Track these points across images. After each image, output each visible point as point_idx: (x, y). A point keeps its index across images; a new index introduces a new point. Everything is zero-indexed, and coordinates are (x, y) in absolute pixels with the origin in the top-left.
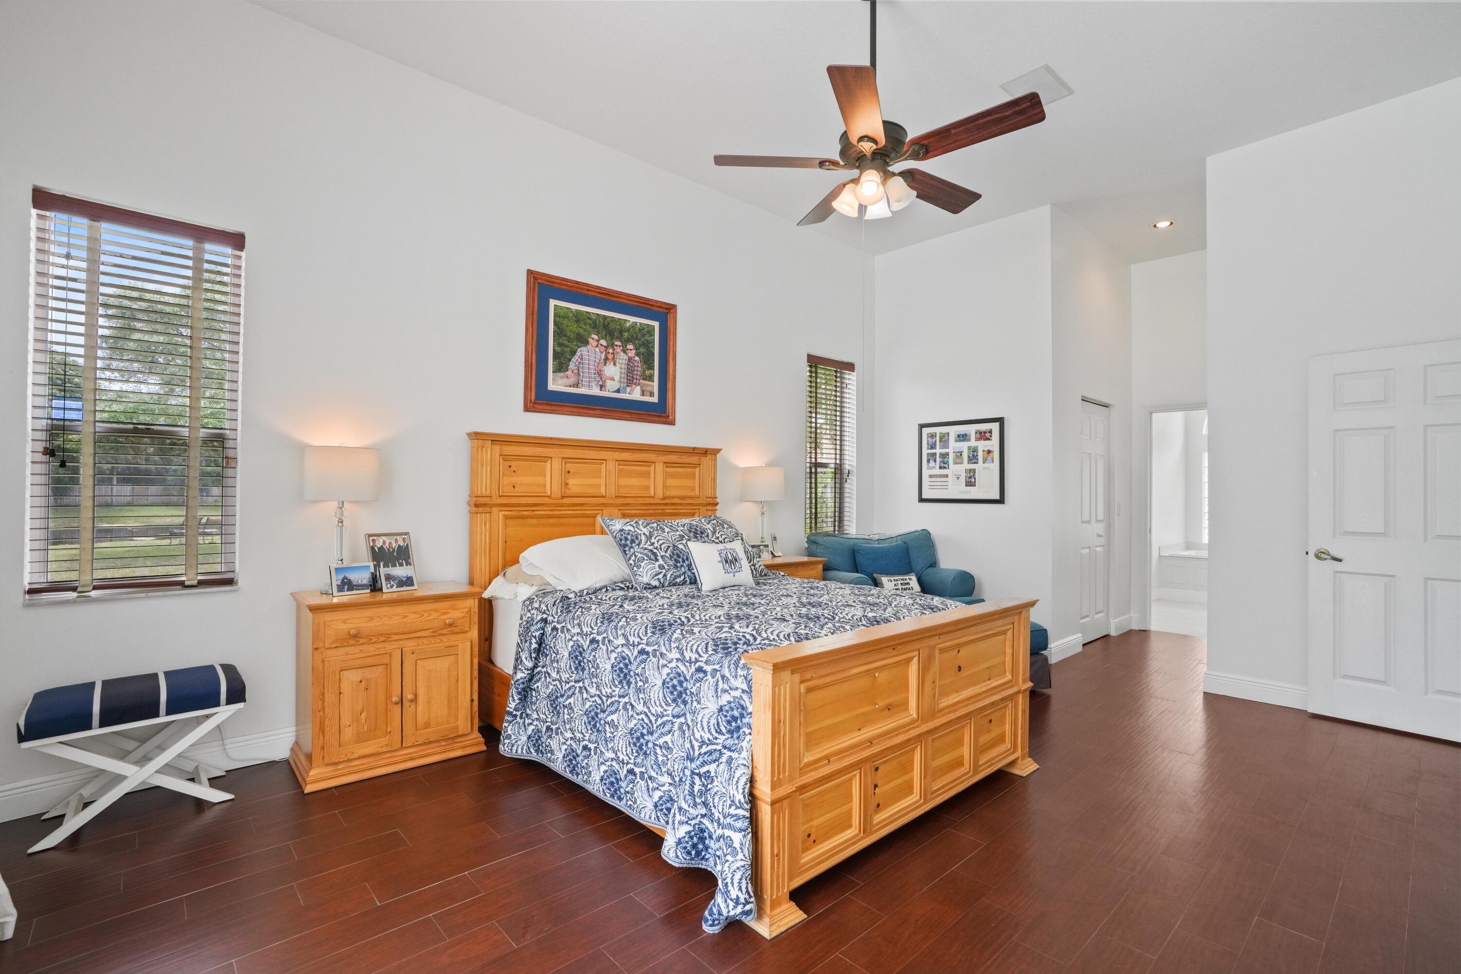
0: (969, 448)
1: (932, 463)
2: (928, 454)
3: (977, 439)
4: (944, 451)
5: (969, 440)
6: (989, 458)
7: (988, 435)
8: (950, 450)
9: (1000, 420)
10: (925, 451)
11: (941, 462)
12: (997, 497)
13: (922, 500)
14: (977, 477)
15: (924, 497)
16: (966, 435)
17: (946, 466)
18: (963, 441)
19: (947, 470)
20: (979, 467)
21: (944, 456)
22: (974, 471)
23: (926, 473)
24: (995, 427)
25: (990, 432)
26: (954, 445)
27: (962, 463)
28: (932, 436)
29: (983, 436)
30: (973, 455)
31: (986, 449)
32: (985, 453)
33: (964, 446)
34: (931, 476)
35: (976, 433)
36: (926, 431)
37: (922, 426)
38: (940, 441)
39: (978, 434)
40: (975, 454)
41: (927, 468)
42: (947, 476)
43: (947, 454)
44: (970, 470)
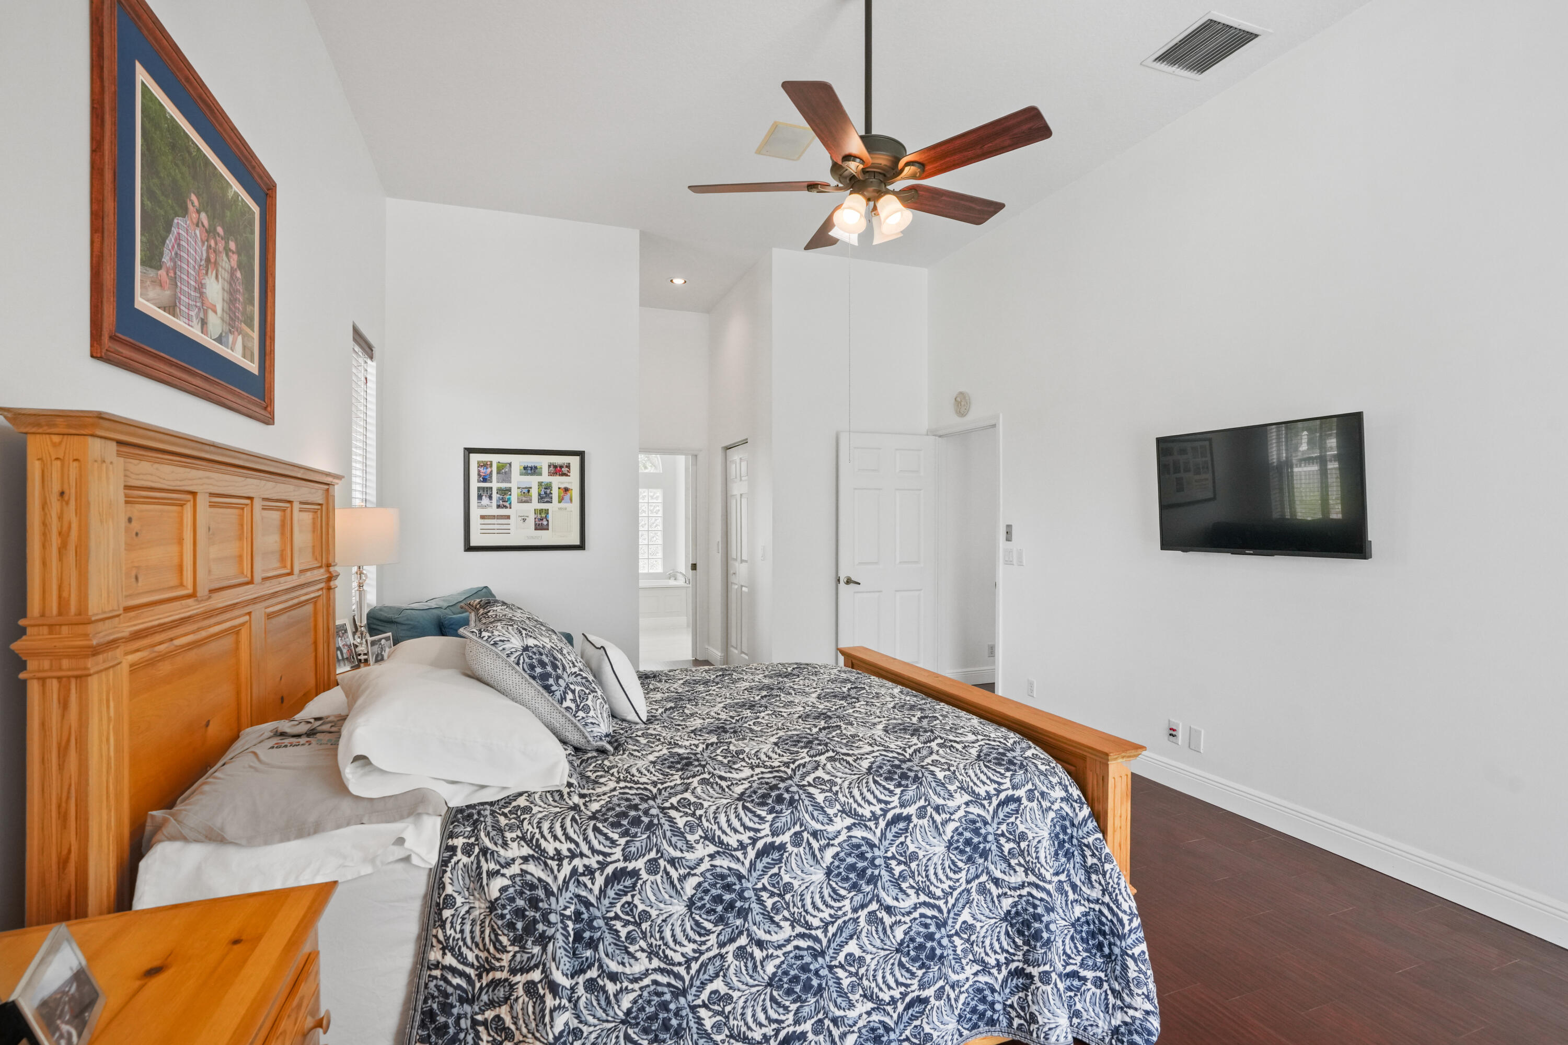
0: (540, 484)
1: (485, 501)
2: (479, 488)
3: (551, 474)
4: (504, 485)
5: (540, 474)
6: (567, 497)
7: (565, 470)
8: (514, 485)
9: (581, 454)
10: (475, 484)
11: (499, 499)
12: (578, 543)
13: (469, 548)
14: (550, 518)
15: (473, 544)
16: (536, 468)
17: (507, 504)
18: (532, 474)
19: (508, 510)
20: (553, 507)
21: (504, 492)
22: (547, 511)
23: (475, 512)
24: (575, 461)
25: (568, 466)
26: (517, 480)
27: (529, 501)
28: (485, 465)
29: (558, 470)
30: (545, 493)
31: (563, 486)
32: (562, 491)
33: (533, 481)
34: (483, 517)
35: (549, 466)
36: (475, 458)
37: (469, 451)
38: (498, 472)
39: (552, 468)
40: (548, 491)
41: (478, 507)
42: (508, 517)
43: (509, 490)
44: (541, 511)
